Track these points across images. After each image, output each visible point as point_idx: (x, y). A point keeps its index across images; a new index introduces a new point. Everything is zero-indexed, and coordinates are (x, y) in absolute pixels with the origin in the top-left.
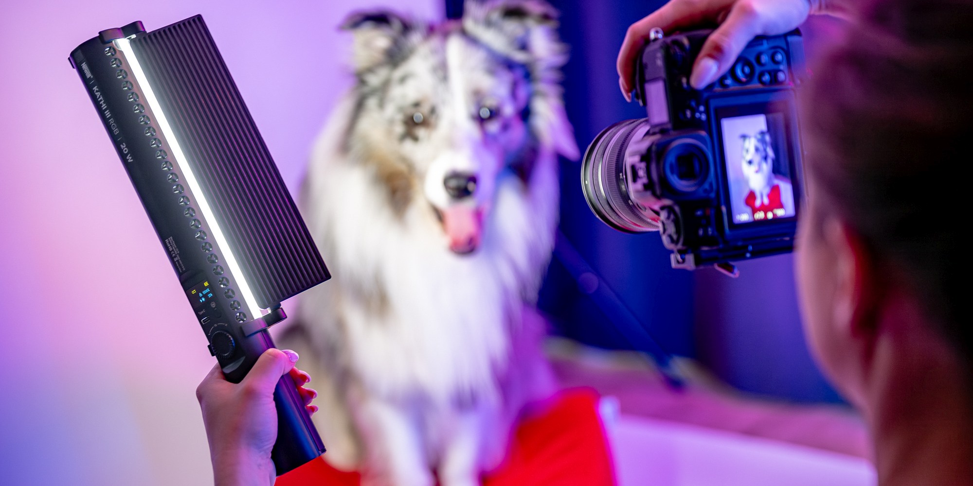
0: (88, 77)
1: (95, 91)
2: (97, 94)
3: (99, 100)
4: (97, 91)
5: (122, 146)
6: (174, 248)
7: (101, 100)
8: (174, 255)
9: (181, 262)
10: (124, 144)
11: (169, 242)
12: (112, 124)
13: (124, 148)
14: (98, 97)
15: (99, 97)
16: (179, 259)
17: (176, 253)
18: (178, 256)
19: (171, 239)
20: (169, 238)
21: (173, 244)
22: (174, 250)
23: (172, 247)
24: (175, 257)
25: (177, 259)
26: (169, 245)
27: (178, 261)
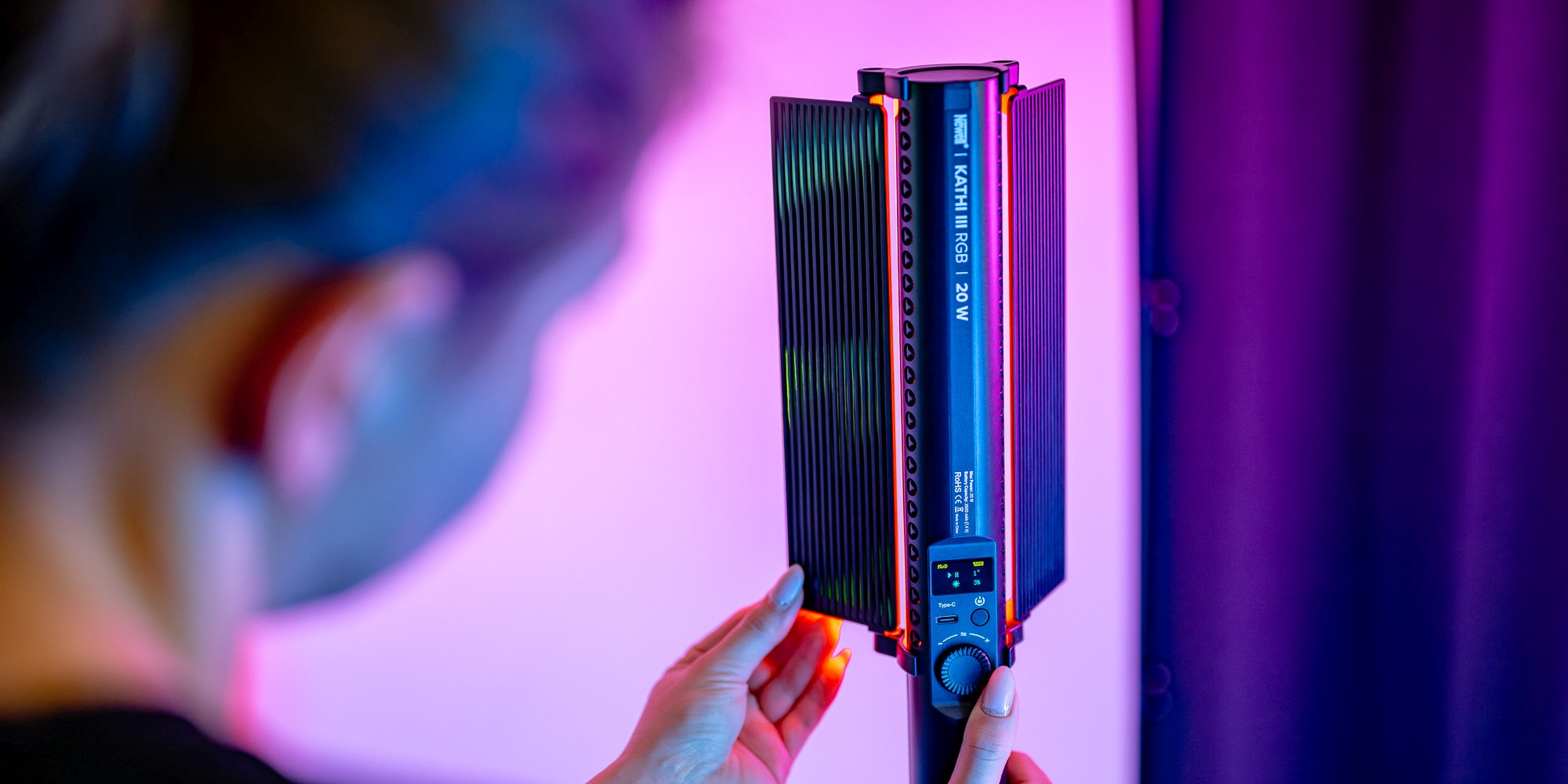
0: (957, 142)
1: (957, 173)
2: (958, 178)
3: (957, 190)
4: (961, 174)
5: (958, 286)
6: (966, 491)
7: (962, 193)
8: (958, 501)
9: (967, 518)
10: (966, 285)
11: (962, 479)
12: (960, 241)
13: (960, 292)
14: (957, 185)
15: (962, 186)
16: (967, 511)
17: (966, 500)
18: (967, 506)
19: (968, 475)
20: (966, 473)
21: (969, 485)
22: (966, 494)
23: (963, 489)
24: (959, 505)
25: (961, 509)
26: (957, 482)
27: (962, 515)
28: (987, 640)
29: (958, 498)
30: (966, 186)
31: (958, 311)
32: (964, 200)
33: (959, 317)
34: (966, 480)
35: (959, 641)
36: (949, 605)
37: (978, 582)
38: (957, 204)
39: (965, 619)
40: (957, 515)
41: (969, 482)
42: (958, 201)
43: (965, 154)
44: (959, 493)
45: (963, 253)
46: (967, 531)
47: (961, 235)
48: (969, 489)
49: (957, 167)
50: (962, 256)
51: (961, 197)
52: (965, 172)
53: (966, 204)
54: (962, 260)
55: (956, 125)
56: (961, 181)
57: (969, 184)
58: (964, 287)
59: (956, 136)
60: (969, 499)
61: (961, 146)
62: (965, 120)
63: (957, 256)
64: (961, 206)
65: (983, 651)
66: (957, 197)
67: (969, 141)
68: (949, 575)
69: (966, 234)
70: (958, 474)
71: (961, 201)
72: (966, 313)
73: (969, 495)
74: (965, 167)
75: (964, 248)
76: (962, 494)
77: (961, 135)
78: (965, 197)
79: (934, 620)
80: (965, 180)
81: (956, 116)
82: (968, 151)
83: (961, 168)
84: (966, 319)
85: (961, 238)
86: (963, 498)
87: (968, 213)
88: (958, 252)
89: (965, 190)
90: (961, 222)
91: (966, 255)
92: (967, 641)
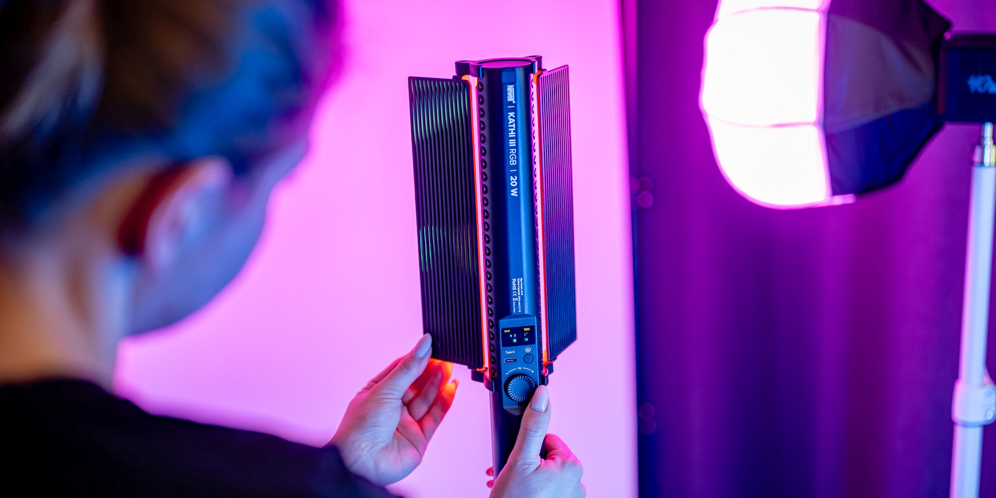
0: (509, 100)
1: (509, 117)
2: (510, 119)
3: (510, 126)
4: (512, 117)
5: (512, 178)
6: (519, 289)
7: (512, 128)
8: (515, 294)
9: (519, 304)
10: (516, 177)
11: (516, 283)
13: (513, 181)
14: (509, 123)
15: (512, 124)
16: (519, 300)
17: (519, 294)
18: (519, 297)
19: (520, 280)
20: (519, 279)
21: (520, 286)
22: (519, 291)
23: (517, 288)
24: (515, 297)
25: (516, 299)
26: (514, 284)
27: (517, 302)
28: (533, 372)
29: (515, 293)
30: (514, 124)
31: (512, 191)
32: (514, 131)
33: (512, 194)
34: (519, 283)
35: (518, 372)
36: (511, 352)
37: (527, 339)
38: (510, 134)
39: (520, 360)
40: (514, 303)
41: (520, 284)
42: (510, 132)
43: (514, 107)
44: (515, 291)
45: (514, 160)
46: (520, 311)
47: (512, 150)
48: (520, 289)
49: (509, 113)
50: (513, 161)
51: (512, 130)
52: (514, 116)
53: (514, 133)
54: (513, 164)
55: (508, 91)
56: (511, 121)
57: (516, 122)
58: (515, 178)
59: (508, 97)
60: (521, 293)
61: (512, 102)
62: (513, 88)
63: (511, 161)
64: (512, 134)
65: (530, 377)
66: (510, 130)
67: (515, 100)
68: (511, 336)
69: (515, 150)
70: (514, 280)
71: (512, 131)
72: (516, 192)
73: (520, 292)
74: (514, 113)
75: (514, 157)
76: (517, 291)
77: (511, 96)
78: (514, 129)
79: (503, 361)
80: (514, 121)
81: (508, 86)
82: (515, 105)
83: (512, 114)
84: (517, 195)
85: (512, 152)
86: (517, 293)
87: (516, 138)
88: (511, 159)
89: (514, 126)
90: (512, 143)
91: (515, 161)
92: (521, 372)
